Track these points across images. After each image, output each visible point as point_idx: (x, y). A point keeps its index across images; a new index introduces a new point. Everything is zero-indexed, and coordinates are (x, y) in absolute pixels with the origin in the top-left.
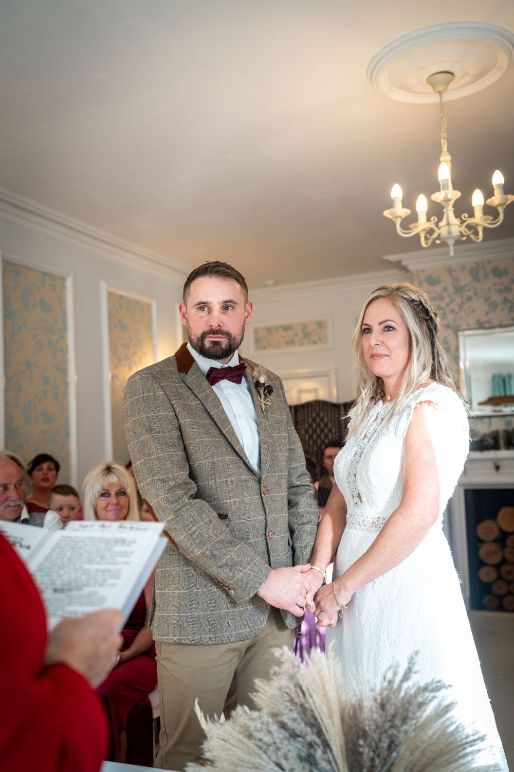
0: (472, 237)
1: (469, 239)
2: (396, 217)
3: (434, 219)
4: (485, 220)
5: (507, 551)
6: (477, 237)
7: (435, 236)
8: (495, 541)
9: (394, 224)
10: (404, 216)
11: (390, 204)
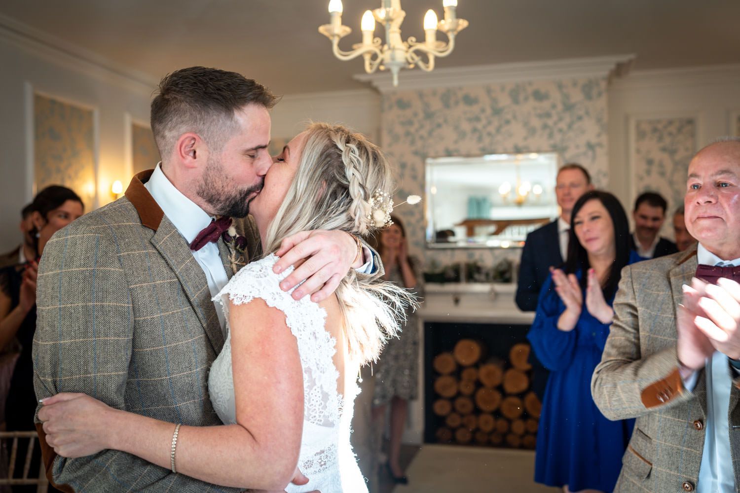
0: (421, 64)
1: (417, 67)
2: (334, 35)
3: (377, 41)
4: (437, 47)
5: (463, 383)
6: (427, 65)
7: (378, 61)
8: (452, 374)
9: (330, 44)
10: (342, 35)
11: (327, 19)
